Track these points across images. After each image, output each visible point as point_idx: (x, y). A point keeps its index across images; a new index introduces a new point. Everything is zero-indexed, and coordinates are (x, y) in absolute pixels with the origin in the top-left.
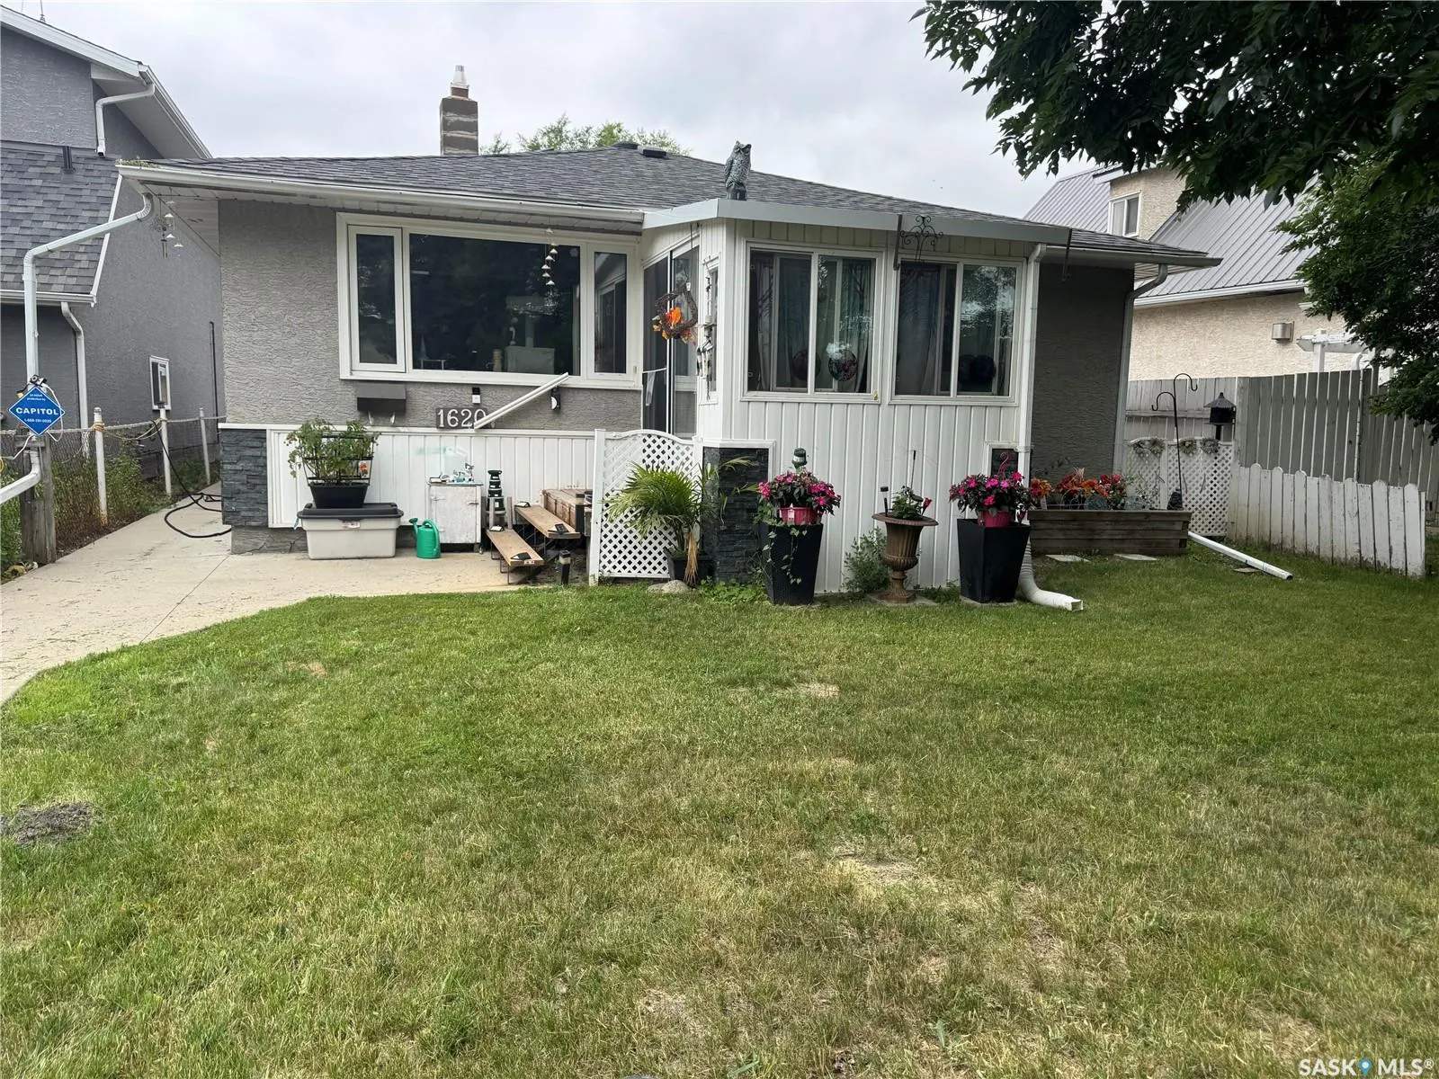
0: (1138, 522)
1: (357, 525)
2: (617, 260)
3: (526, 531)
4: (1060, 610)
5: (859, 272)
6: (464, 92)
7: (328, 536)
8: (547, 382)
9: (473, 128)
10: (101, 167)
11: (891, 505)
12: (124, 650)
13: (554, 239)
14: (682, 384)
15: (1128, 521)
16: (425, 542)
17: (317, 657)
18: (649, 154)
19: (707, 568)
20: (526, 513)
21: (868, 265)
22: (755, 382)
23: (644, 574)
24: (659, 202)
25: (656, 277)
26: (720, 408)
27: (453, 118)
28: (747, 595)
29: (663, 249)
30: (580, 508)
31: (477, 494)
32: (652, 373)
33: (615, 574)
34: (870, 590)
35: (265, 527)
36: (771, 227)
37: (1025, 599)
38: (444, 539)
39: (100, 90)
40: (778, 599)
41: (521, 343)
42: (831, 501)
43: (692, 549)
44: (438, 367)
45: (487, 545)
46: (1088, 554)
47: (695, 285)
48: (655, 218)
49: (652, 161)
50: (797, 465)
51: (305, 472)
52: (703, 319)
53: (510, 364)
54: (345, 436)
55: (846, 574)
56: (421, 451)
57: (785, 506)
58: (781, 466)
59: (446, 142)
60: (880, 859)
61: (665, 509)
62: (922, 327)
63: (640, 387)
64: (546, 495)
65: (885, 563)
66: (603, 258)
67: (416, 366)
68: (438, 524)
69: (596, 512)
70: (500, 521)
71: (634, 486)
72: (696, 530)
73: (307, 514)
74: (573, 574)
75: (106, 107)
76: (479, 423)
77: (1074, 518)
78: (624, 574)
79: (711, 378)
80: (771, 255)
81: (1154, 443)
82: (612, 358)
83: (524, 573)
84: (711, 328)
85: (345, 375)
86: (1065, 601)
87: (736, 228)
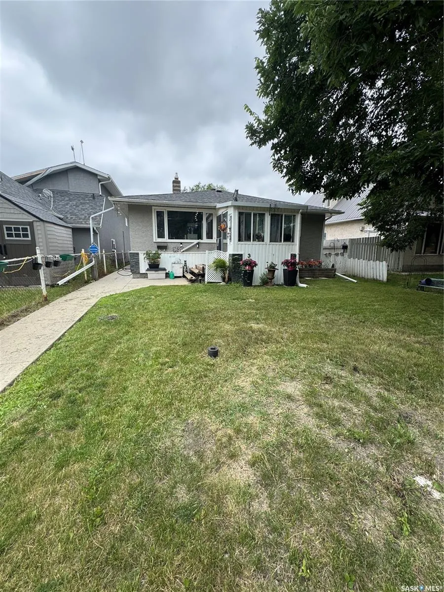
0: (325, 271)
1: (158, 272)
2: (211, 215)
3: (192, 273)
4: (304, 287)
5: (262, 216)
6: (178, 179)
7: (152, 274)
8: (196, 241)
9: (179, 187)
10: (100, 198)
11: (269, 266)
12: (116, 294)
13: (197, 211)
14: (225, 241)
15: (322, 271)
16: (171, 276)
17: (153, 295)
18: (218, 191)
19: (230, 279)
20: (192, 269)
21: (264, 214)
22: (240, 240)
23: (217, 281)
24: (219, 202)
25: (219, 218)
26: (232, 246)
27: (175, 184)
28: (238, 285)
29: (220, 212)
30: (203, 267)
31: (182, 266)
32: (218, 239)
33: (211, 281)
34: (264, 284)
35: (139, 273)
36: (243, 207)
37: (297, 286)
38: (175, 275)
39: (100, 181)
40: (244, 286)
41: (190, 233)
42: (256, 265)
43: (227, 276)
44: (173, 239)
45: (184, 276)
46: (313, 277)
47: (227, 220)
48: (218, 205)
49: (218, 193)
50: (249, 257)
51: (147, 261)
52: (229, 227)
53: (188, 238)
54: (155, 254)
55: (260, 281)
56: (170, 257)
57: (246, 266)
58: (245, 257)
59: (174, 190)
60: (258, 324)
61: (221, 267)
62: (276, 228)
63: (216, 242)
64: (196, 266)
65: (268, 278)
66: (208, 215)
67: (169, 239)
68: (174, 272)
69: (207, 268)
70: (187, 271)
71: (214, 262)
72: (228, 272)
73: (148, 270)
74: (202, 281)
75: (101, 185)
76: (182, 251)
77: (311, 270)
78: (213, 281)
79: (230, 239)
80: (243, 213)
81: (330, 254)
82: (210, 236)
83: (191, 281)
84: (230, 229)
85: (155, 241)
86: (305, 286)
87: (235, 207)
